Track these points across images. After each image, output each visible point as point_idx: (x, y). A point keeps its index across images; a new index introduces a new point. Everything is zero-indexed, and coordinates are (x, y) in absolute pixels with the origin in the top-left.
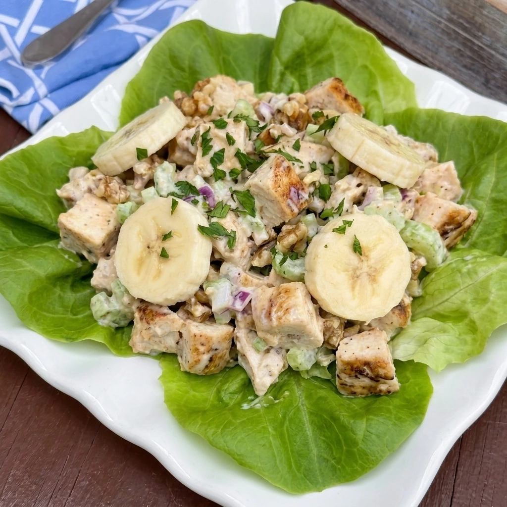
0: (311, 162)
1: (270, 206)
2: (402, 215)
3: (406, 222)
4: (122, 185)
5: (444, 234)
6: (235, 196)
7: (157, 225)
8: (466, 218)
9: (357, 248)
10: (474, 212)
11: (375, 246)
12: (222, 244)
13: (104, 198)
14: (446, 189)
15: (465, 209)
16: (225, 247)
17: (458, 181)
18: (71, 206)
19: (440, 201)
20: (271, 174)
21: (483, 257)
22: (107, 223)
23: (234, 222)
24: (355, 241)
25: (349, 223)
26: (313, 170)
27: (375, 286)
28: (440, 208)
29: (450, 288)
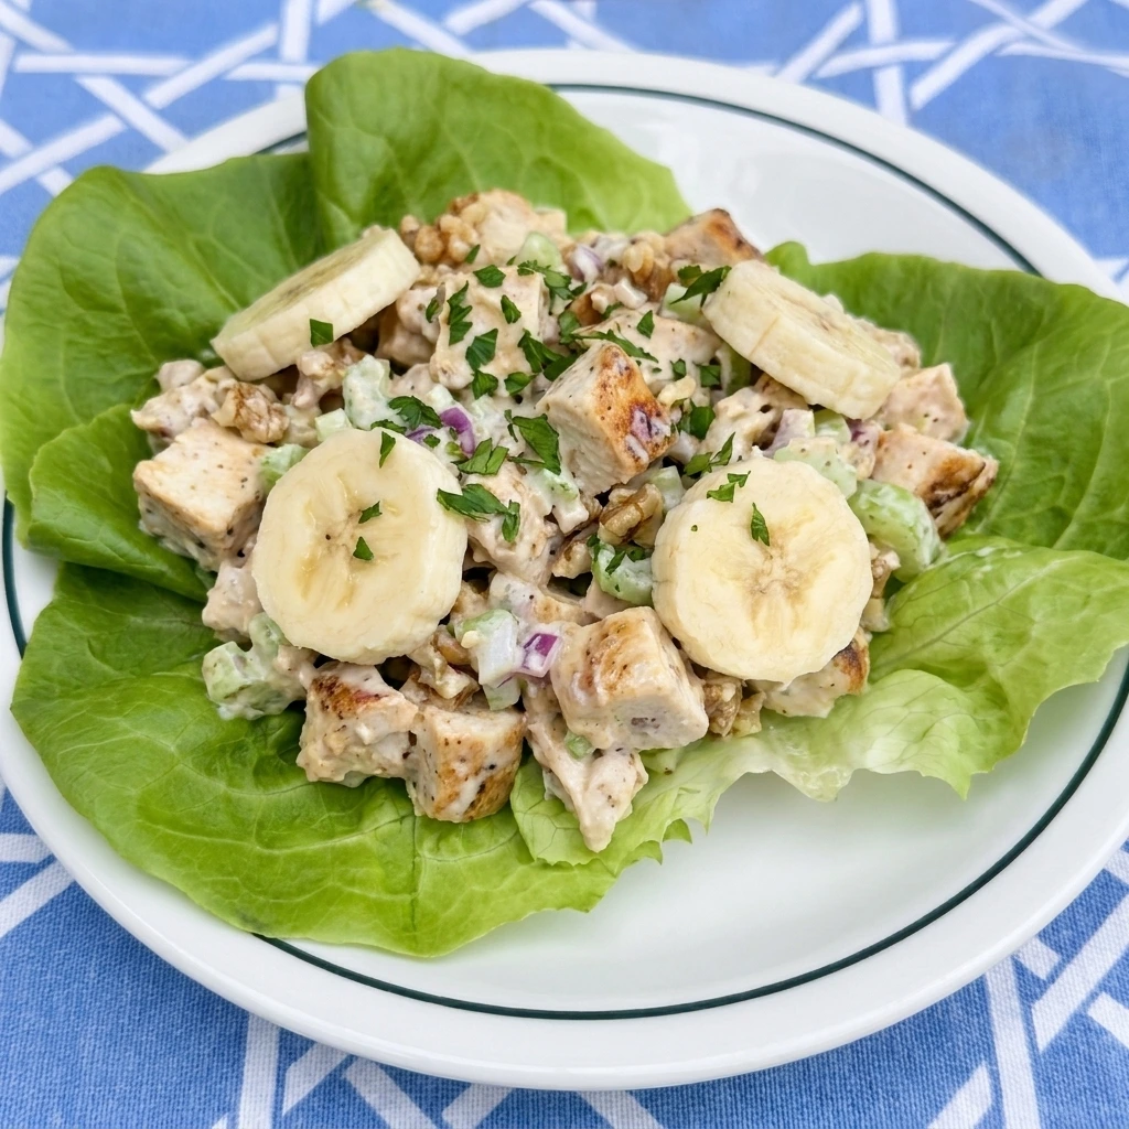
0: (675, 361)
1: (591, 451)
2: (853, 469)
3: (859, 484)
4: (272, 402)
5: (934, 505)
6: (516, 429)
7: (348, 489)
8: (975, 475)
9: (758, 530)
10: (992, 464)
11: (798, 525)
12: (489, 531)
13: (235, 431)
14: (935, 420)
15: (973, 455)
16: (496, 537)
17: (960, 405)
18: (163, 446)
19: (925, 441)
20: (592, 382)
21: (1013, 550)
22: (240, 484)
23: (516, 485)
24: (754, 518)
25: (742, 479)
26: (678, 375)
27: (799, 607)
28: (924, 453)
29: (948, 614)
